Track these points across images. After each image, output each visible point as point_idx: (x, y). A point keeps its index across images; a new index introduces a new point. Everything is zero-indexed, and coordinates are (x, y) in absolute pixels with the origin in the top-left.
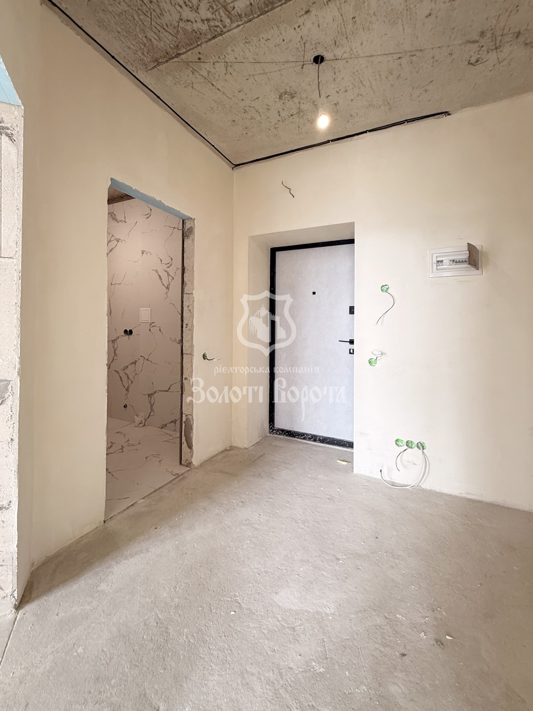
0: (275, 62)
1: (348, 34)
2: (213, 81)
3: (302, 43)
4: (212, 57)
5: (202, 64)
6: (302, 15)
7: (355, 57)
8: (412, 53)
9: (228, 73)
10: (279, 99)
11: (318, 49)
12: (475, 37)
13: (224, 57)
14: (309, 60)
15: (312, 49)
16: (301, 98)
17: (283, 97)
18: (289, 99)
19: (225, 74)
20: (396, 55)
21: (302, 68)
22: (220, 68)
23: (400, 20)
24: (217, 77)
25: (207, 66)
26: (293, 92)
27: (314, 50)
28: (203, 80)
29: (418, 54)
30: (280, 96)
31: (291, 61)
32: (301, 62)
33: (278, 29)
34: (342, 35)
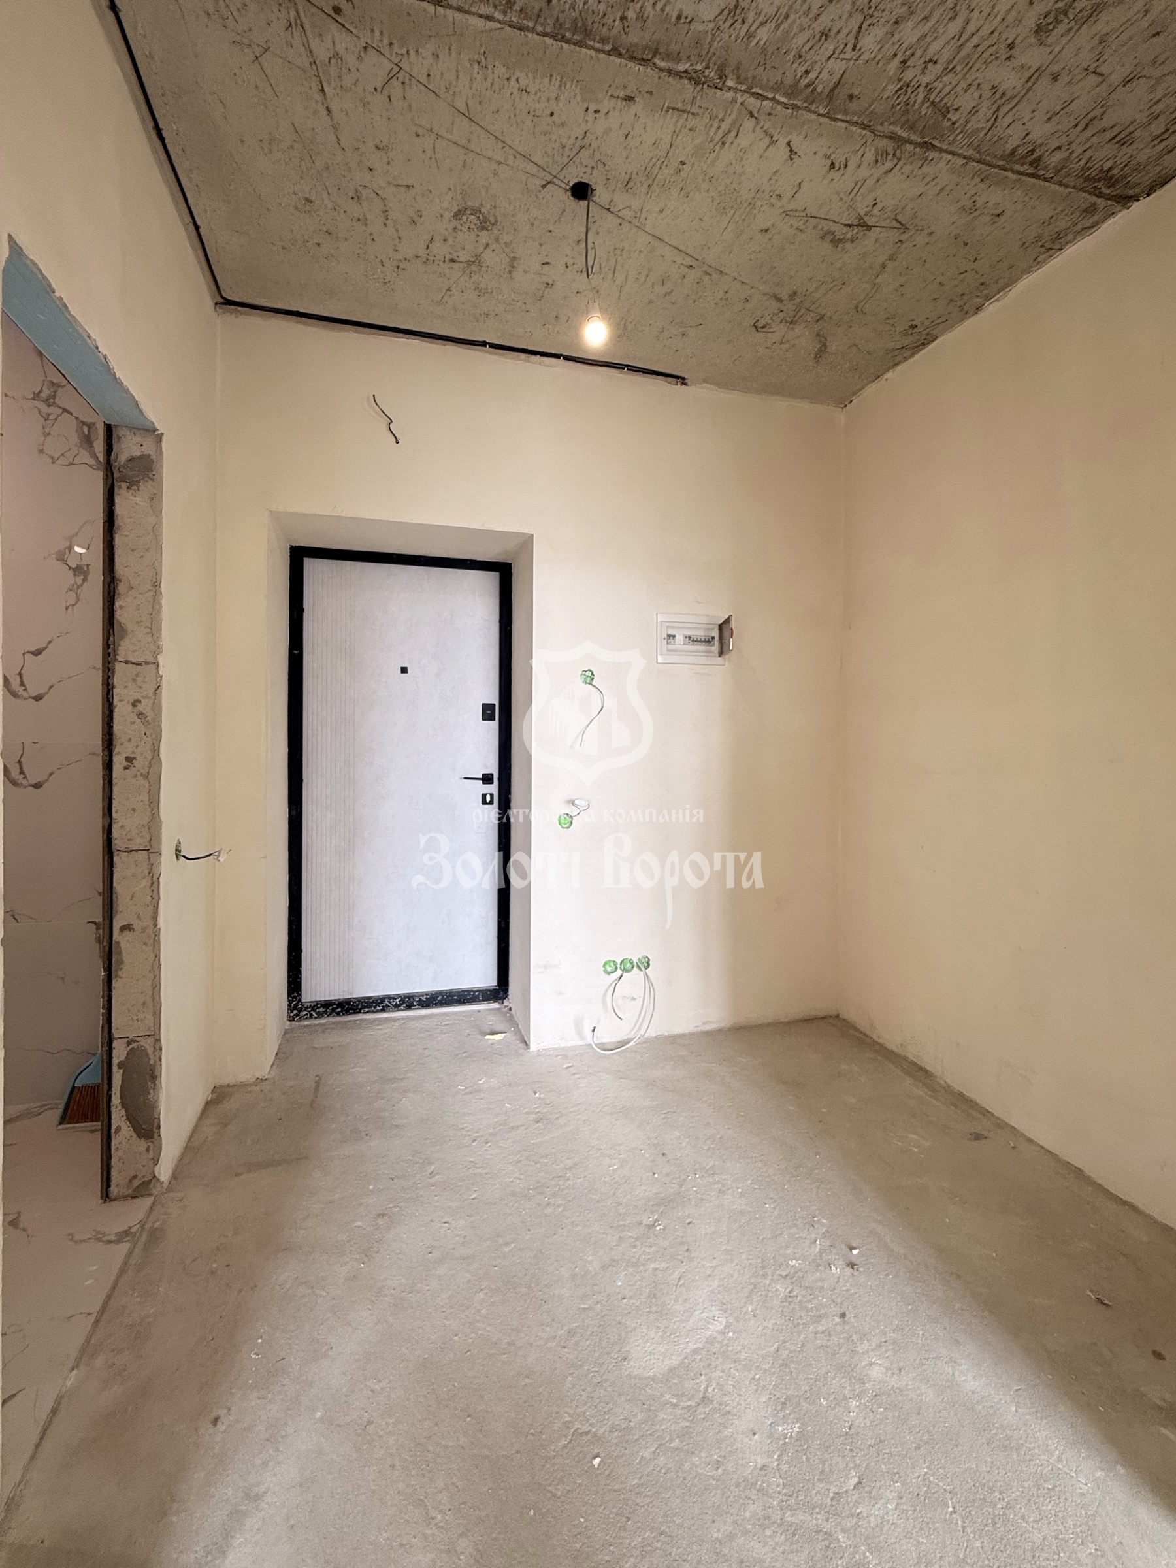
0: (504, 142)
1: (656, 182)
2: (329, 83)
3: (579, 143)
4: (372, 31)
5: (334, 27)
6: (618, 97)
7: (637, 224)
8: (710, 270)
9: (385, 92)
10: (453, 214)
11: (595, 172)
12: (784, 296)
13: (404, 51)
14: (566, 182)
15: (586, 166)
16: (497, 240)
17: (464, 218)
18: (472, 226)
19: (376, 89)
20: (690, 259)
21: (544, 186)
22: (375, 68)
23: (733, 211)
24: (348, 81)
25: (343, 42)
26: (492, 219)
27: (589, 170)
28: (305, 61)
29: (715, 276)
30: (459, 211)
31: (533, 160)
32: (551, 174)
33: (560, 86)
34: (647, 176)
